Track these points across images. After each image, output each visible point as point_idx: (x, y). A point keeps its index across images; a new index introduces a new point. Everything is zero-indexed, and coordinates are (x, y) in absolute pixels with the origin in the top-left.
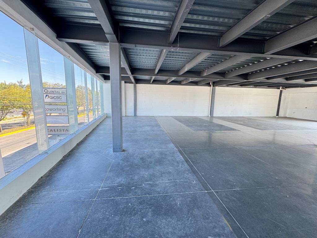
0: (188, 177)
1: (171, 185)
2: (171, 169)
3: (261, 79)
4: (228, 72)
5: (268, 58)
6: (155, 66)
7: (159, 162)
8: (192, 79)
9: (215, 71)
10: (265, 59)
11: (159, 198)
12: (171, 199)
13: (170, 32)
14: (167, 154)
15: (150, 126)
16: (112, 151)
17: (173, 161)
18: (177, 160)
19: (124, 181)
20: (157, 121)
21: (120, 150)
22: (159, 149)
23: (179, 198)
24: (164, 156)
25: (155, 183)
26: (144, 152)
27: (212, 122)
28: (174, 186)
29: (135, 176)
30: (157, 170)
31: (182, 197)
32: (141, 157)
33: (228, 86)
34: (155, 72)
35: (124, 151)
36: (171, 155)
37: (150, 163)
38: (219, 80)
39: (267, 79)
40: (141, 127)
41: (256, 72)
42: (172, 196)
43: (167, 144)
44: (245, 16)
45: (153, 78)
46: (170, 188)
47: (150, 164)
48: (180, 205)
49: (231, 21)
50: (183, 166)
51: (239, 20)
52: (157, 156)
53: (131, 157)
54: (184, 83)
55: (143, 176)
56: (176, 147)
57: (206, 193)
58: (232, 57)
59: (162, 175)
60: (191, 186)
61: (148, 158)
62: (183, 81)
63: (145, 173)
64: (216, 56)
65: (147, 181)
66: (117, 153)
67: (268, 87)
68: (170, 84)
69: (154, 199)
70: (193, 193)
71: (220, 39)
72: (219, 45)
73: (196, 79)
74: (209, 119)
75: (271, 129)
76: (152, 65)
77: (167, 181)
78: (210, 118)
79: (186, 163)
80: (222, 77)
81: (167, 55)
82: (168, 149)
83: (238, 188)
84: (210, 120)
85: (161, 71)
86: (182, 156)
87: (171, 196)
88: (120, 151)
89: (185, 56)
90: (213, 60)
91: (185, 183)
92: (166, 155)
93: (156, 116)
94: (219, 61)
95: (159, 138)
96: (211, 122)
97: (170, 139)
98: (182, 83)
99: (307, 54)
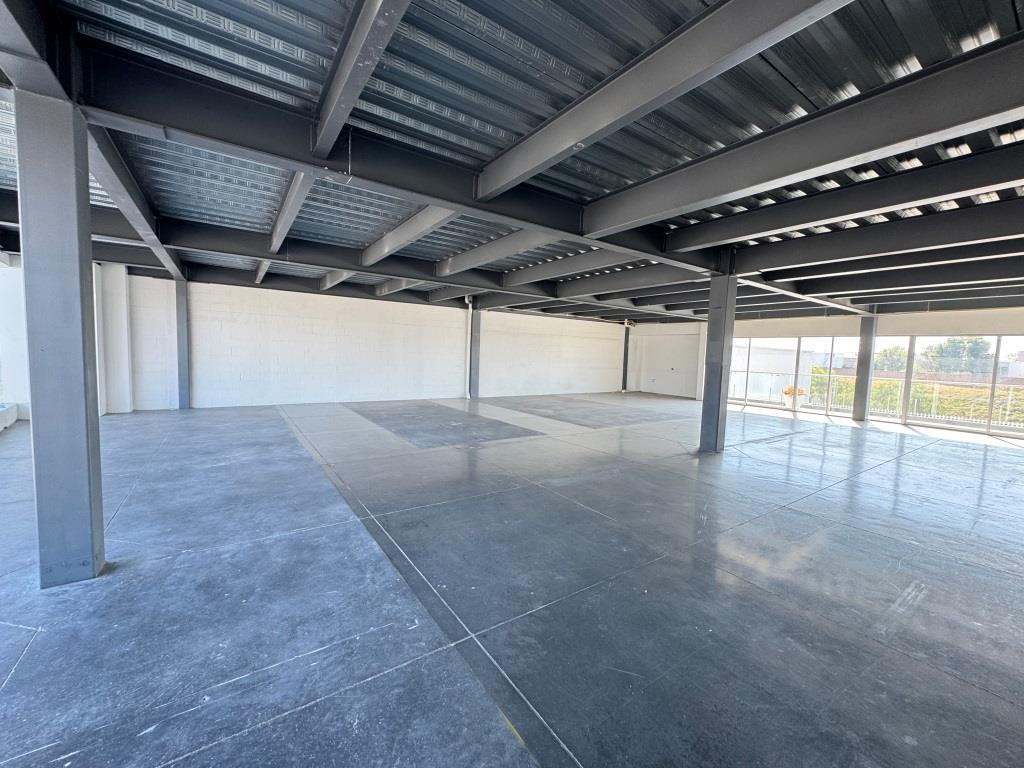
0: (394, 611)
1: (331, 659)
2: (332, 598)
3: (584, 298)
4: (510, 271)
5: (595, 248)
6: (268, 224)
7: (286, 581)
8: (408, 283)
9: (475, 266)
10: (589, 249)
11: (274, 731)
12: (329, 715)
13: (318, 118)
14: (318, 546)
15: (254, 444)
16: (38, 582)
17: (343, 564)
18: (359, 559)
19: (99, 714)
20: (285, 423)
21: (90, 568)
22: (289, 530)
23: (359, 700)
24: (305, 555)
25: (260, 676)
26: (219, 555)
27: (475, 416)
28: (343, 662)
29: (161, 672)
30: (275, 618)
31: (371, 692)
32: (201, 578)
33: (513, 309)
34: (270, 246)
35: (109, 569)
36: (336, 545)
37: (242, 596)
38: (486, 290)
39: (598, 297)
40: (209, 453)
41: (573, 277)
42: (333, 704)
43: (324, 507)
44: (534, 129)
45: (266, 265)
46: (325, 675)
47: (243, 599)
48: (361, 725)
49: (502, 134)
50: (377, 576)
51: (521, 137)
52: (279, 559)
53: (150, 588)
54: (386, 291)
55: (208, 658)
56: (354, 511)
57: (450, 650)
58: (513, 232)
59: (294, 632)
60: (403, 640)
61: (237, 577)
62: (381, 285)
63: (218, 646)
64: (473, 224)
65: (225, 677)
66: (66, 587)
67: (603, 318)
68: (333, 291)
69: (256, 743)
70: (411, 664)
71: (477, 176)
72: (476, 194)
73: (422, 282)
74: (467, 405)
75: (612, 424)
76: (258, 218)
77: (317, 648)
78: (470, 404)
79: (389, 562)
80: (493, 285)
81: (314, 191)
82: (323, 526)
83: (541, 603)
84: (470, 410)
85: (294, 244)
86: (375, 543)
87: (328, 705)
88: (91, 575)
89: (380, 206)
90: (467, 233)
91: (383, 635)
92: (314, 549)
93: (281, 406)
94: (482, 236)
95: (291, 486)
96: (472, 416)
97: (332, 487)
98: (378, 293)
99: (662, 251)
